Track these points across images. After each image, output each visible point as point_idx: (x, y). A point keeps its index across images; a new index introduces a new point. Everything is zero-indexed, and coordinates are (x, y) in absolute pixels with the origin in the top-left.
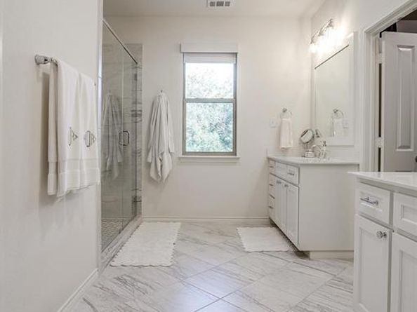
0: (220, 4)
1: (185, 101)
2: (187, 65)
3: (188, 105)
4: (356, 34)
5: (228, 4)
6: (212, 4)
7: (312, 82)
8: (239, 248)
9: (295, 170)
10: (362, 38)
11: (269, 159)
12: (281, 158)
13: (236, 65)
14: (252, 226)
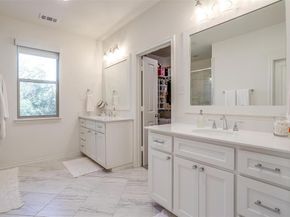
0: (50, 19)
1: (19, 81)
2: (20, 55)
3: (21, 83)
4: (131, 55)
5: (55, 21)
6: (43, 17)
7: (103, 75)
8: (69, 175)
9: (103, 125)
10: (134, 58)
11: (80, 118)
12: (86, 117)
13: (58, 61)
14: (71, 159)
